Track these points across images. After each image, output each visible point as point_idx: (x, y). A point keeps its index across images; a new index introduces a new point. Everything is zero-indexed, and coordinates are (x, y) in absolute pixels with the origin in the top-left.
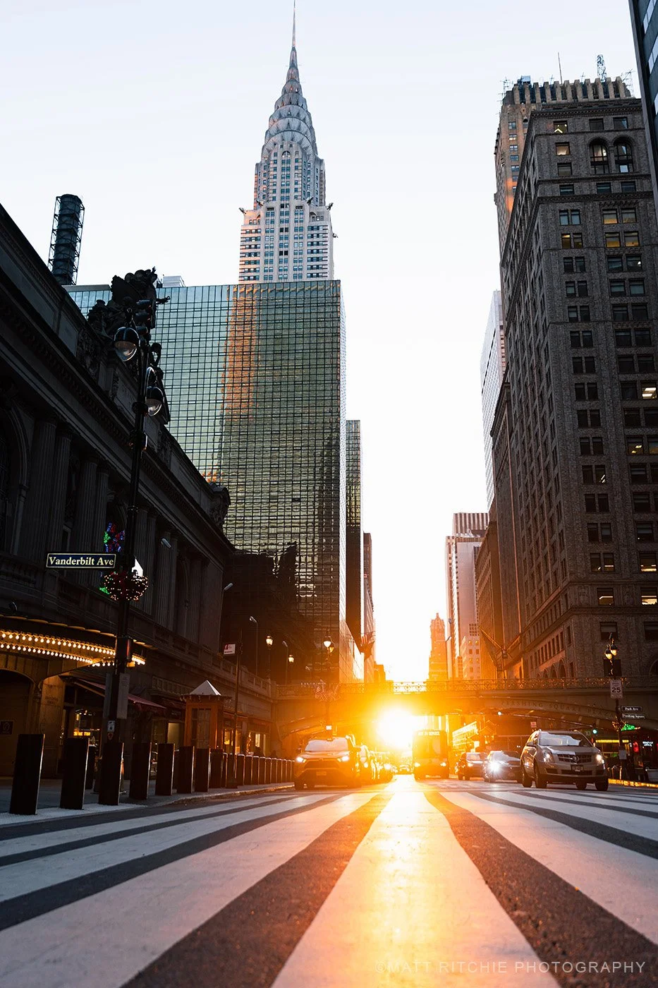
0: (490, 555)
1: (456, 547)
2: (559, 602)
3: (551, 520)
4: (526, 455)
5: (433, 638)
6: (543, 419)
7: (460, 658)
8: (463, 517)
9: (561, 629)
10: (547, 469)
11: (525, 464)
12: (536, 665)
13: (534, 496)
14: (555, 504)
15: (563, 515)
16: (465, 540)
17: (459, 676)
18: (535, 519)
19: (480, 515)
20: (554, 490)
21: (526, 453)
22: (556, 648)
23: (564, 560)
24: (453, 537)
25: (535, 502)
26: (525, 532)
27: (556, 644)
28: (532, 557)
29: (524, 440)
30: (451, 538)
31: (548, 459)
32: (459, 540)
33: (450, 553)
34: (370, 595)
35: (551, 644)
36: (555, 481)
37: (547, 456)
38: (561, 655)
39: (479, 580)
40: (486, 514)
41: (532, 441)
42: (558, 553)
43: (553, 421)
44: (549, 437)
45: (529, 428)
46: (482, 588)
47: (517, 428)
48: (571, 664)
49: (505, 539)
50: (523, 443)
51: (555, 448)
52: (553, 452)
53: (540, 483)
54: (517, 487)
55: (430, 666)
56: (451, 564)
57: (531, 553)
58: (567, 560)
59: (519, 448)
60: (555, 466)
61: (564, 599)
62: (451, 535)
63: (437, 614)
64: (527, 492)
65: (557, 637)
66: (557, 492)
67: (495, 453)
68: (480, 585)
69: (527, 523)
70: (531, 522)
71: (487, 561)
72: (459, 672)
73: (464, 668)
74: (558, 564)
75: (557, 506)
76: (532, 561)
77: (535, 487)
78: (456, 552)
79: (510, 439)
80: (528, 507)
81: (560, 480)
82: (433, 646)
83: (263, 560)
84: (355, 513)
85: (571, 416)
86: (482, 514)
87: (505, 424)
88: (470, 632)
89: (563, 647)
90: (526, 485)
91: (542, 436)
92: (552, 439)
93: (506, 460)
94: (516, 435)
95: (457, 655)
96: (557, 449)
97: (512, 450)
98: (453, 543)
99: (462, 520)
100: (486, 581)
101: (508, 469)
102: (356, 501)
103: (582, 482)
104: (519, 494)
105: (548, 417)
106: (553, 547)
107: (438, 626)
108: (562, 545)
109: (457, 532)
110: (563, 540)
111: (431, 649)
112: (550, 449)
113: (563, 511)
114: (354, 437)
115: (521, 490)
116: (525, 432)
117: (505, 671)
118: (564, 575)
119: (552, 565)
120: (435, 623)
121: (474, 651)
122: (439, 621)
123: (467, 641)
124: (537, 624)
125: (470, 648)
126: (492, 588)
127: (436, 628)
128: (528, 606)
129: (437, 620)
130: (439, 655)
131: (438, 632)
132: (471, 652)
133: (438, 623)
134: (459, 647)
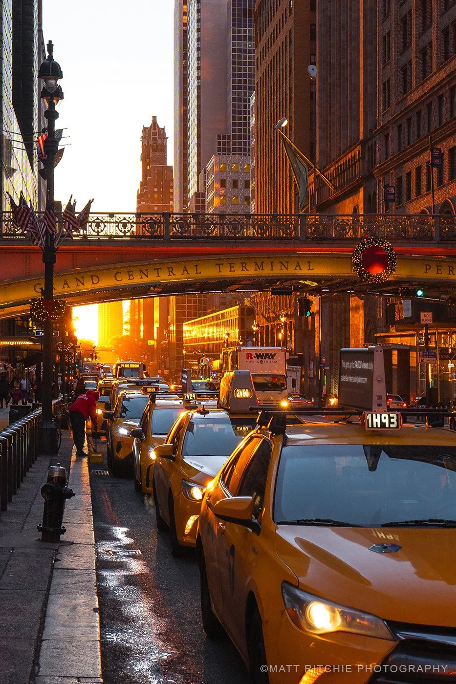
5: (146, 158)
46: (268, 59)
56: (186, 24)
63: (154, 118)
88: (219, 149)
95: (193, 189)
107: (155, 139)
111: (140, 179)
120: (149, 134)
121: (229, 183)
122: (157, 131)
123: (217, 163)
124: (409, 120)
125: (223, 177)
126: (293, 56)
127: (151, 143)
128: (386, 85)
129: (155, 129)
130: (156, 190)
131: (155, 150)
132: (223, 184)
133: (154, 134)
134: (198, 175)
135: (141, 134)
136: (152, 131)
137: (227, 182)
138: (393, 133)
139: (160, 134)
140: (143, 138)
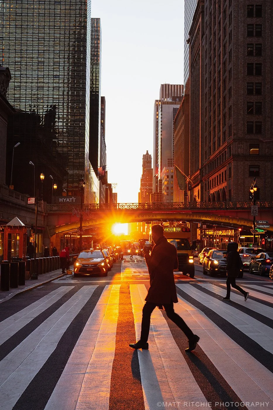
0: (184, 117)
1: (162, 108)
2: (226, 151)
3: (224, 98)
4: (212, 52)
5: (144, 166)
6: (225, 29)
7: (161, 180)
8: (167, 87)
9: (225, 168)
10: (224, 63)
11: (210, 58)
12: (209, 189)
13: (214, 81)
14: (228, 88)
15: (232, 96)
16: (168, 103)
17: (160, 191)
18: (214, 96)
19: (179, 87)
20: (228, 77)
21: (212, 50)
22: (221, 180)
23: (231, 125)
24: (160, 101)
25: (215, 85)
26: (207, 104)
27: (221, 177)
28: (211, 121)
29: (211, 41)
30: (158, 101)
31: (225, 57)
32: (163, 103)
33: (157, 111)
34: (104, 139)
35: (219, 177)
36: (229, 73)
37: (225, 54)
38: (224, 185)
39: (176, 132)
40: (183, 85)
41: (216, 42)
42: (227, 120)
43: (231, 31)
44: (228, 41)
45: (215, 33)
46: (178, 138)
47: (207, 32)
48: (230, 191)
49: (194, 107)
50: (211, 43)
51: (231, 50)
52: (229, 53)
53: (219, 72)
54: (204, 73)
55: (141, 184)
56: (157, 119)
57: (210, 118)
58: (232, 125)
59: (207, 46)
60: (230, 62)
61: (229, 150)
62: (158, 99)
63: (147, 151)
64: (211, 77)
65: (223, 173)
66: (230, 80)
67: (191, 48)
68: (176, 136)
69: (209, 98)
70: (212, 98)
71: (182, 120)
72: (160, 189)
73: (163, 187)
74: (226, 128)
75: (229, 90)
76: (211, 124)
77: (216, 75)
78: (162, 111)
79: (202, 40)
80: (210, 88)
81: (232, 73)
82: (144, 171)
83: (33, 117)
84: (96, 84)
85: (243, 28)
86: (180, 85)
87: (199, 28)
88: (168, 164)
89: (225, 180)
90: (210, 73)
91: (223, 40)
92: (230, 43)
93: (198, 53)
94: (206, 37)
95: (159, 178)
96: (232, 51)
97: (203, 47)
98: (159, 105)
99: (166, 89)
100: (180, 133)
101: (199, 60)
102: (96, 76)
103: (246, 74)
104: (205, 78)
105: (228, 27)
106: (224, 116)
107: (147, 159)
108: (230, 115)
109: (163, 97)
110: (231, 112)
111: (142, 173)
112: (228, 50)
113: (232, 93)
114: (96, 30)
115: (207, 76)
116: (212, 35)
117: (189, 191)
118: (230, 135)
119: (223, 127)
120: (145, 157)
121: (170, 177)
122: (148, 156)
123: (166, 170)
124: (211, 164)
125: (168, 174)
126: (184, 138)
127: (146, 160)
128: (206, 152)
129: (147, 155)
130: (148, 177)
131: (148, 163)
132: (168, 177)
133: (147, 157)
134: (161, 173)
135: (143, 157)
136: (147, 156)
137: (169, 177)
138: (207, 168)
139: (149, 157)
140: (143, 159)
